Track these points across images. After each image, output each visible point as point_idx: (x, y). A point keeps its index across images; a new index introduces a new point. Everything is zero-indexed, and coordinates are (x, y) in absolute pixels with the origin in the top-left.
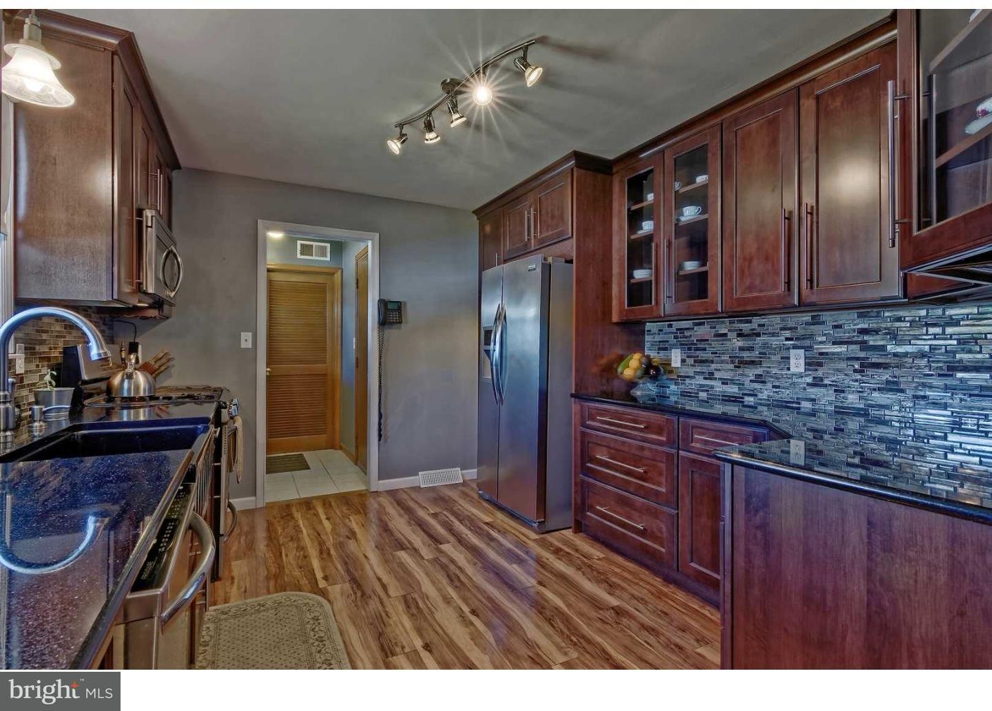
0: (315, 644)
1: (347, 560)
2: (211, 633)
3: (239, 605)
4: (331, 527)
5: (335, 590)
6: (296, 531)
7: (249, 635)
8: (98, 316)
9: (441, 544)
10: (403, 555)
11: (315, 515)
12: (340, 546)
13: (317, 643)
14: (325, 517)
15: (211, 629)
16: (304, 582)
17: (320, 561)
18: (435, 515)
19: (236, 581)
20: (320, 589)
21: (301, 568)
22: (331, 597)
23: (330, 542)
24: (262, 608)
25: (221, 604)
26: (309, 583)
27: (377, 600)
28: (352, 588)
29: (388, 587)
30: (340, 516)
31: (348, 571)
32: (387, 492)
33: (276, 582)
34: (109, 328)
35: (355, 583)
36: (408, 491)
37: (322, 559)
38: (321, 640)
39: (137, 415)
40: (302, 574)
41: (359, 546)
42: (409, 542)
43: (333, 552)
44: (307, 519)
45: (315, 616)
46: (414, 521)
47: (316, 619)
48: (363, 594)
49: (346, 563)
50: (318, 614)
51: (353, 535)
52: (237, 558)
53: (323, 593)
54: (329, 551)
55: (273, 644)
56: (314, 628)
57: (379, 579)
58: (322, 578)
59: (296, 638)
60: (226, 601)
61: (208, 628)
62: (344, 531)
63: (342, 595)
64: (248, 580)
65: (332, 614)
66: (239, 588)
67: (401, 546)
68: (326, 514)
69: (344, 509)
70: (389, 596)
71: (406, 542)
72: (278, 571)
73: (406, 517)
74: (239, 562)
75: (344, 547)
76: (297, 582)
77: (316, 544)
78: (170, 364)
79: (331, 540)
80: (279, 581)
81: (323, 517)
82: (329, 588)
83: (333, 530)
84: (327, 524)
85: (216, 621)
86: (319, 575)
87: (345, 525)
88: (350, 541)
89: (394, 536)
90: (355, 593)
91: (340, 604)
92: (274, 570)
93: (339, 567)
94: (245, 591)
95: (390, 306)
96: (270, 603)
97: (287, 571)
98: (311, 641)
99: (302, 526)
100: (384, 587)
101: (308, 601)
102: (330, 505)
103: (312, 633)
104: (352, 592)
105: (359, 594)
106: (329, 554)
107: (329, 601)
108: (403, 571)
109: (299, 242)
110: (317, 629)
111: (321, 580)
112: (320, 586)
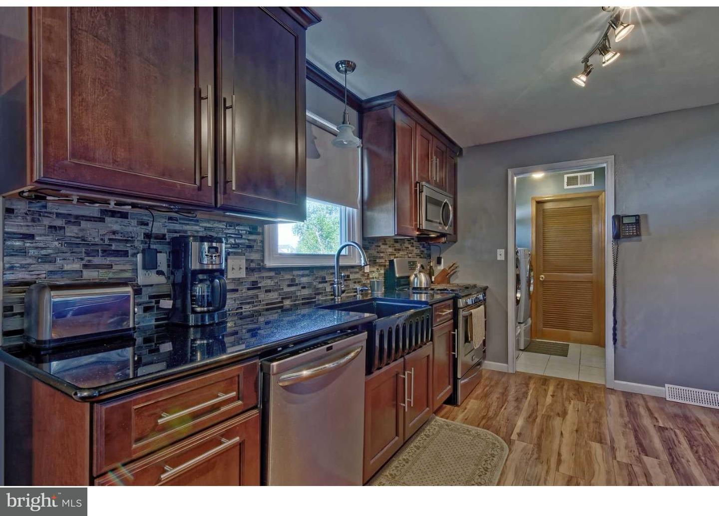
0: (481, 470)
1: (544, 429)
2: (434, 432)
3: (458, 425)
4: (550, 402)
5: (519, 446)
6: (523, 396)
7: (450, 443)
8: (419, 243)
9: (647, 455)
10: (596, 447)
11: (545, 390)
12: (548, 418)
13: (482, 470)
14: (551, 394)
15: (436, 430)
16: (504, 430)
17: (524, 421)
18: (661, 430)
19: (466, 411)
20: (510, 439)
21: (508, 420)
22: (514, 448)
23: (542, 411)
24: (467, 433)
25: (450, 420)
26: (506, 432)
27: (546, 467)
28: (533, 450)
29: (562, 464)
30: (565, 397)
31: (539, 438)
32: (623, 392)
33: (487, 422)
34: (427, 250)
35: (538, 448)
36: (648, 399)
37: (527, 421)
38: (486, 470)
39: (421, 297)
40: (506, 425)
41: (562, 424)
42: (612, 441)
43: (538, 420)
44: (538, 391)
45: (493, 454)
46: (633, 425)
47: (493, 456)
48: (538, 458)
49: (542, 431)
50: (496, 453)
51: (564, 414)
52: (476, 398)
53: (510, 442)
54: (536, 418)
55: (459, 455)
56: (487, 461)
57: (559, 455)
58: (517, 434)
59: (473, 460)
60: (453, 419)
61: (435, 429)
62: (559, 408)
63: (522, 451)
64: (472, 414)
65: (506, 458)
66: (464, 416)
67: (601, 440)
68: (554, 392)
69: (571, 394)
70: (557, 470)
71: (608, 438)
72: (493, 416)
73: (627, 419)
74: (474, 401)
75: (550, 420)
76: (499, 428)
77: (531, 409)
78: (457, 270)
79: (544, 411)
80: (489, 421)
81: (550, 393)
82: (517, 442)
83: (552, 405)
84: (549, 400)
85: (441, 427)
86: (517, 430)
87: (563, 405)
88: (558, 418)
89: (600, 428)
90: (532, 454)
91: (516, 455)
92: (491, 414)
93: (535, 431)
94: (466, 419)
95: (626, 221)
96: (473, 432)
97: (498, 418)
98: (480, 467)
99: (529, 394)
100: (559, 462)
101: (496, 442)
102: (562, 387)
103: (484, 462)
104: (530, 453)
105: (535, 456)
106: (534, 420)
107: (510, 450)
108: (586, 458)
109: (566, 177)
110: (489, 462)
111: (516, 433)
112: (512, 438)
